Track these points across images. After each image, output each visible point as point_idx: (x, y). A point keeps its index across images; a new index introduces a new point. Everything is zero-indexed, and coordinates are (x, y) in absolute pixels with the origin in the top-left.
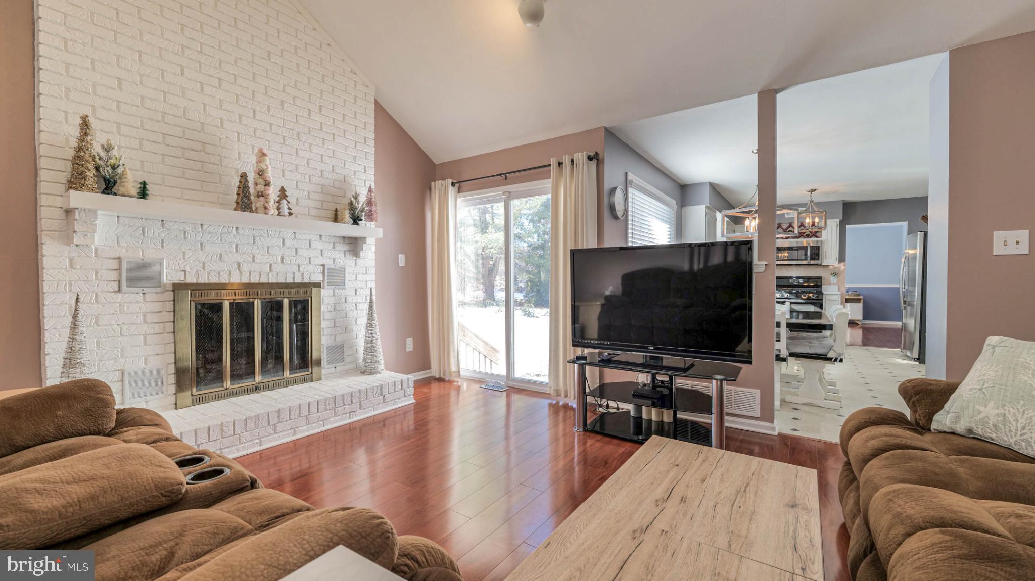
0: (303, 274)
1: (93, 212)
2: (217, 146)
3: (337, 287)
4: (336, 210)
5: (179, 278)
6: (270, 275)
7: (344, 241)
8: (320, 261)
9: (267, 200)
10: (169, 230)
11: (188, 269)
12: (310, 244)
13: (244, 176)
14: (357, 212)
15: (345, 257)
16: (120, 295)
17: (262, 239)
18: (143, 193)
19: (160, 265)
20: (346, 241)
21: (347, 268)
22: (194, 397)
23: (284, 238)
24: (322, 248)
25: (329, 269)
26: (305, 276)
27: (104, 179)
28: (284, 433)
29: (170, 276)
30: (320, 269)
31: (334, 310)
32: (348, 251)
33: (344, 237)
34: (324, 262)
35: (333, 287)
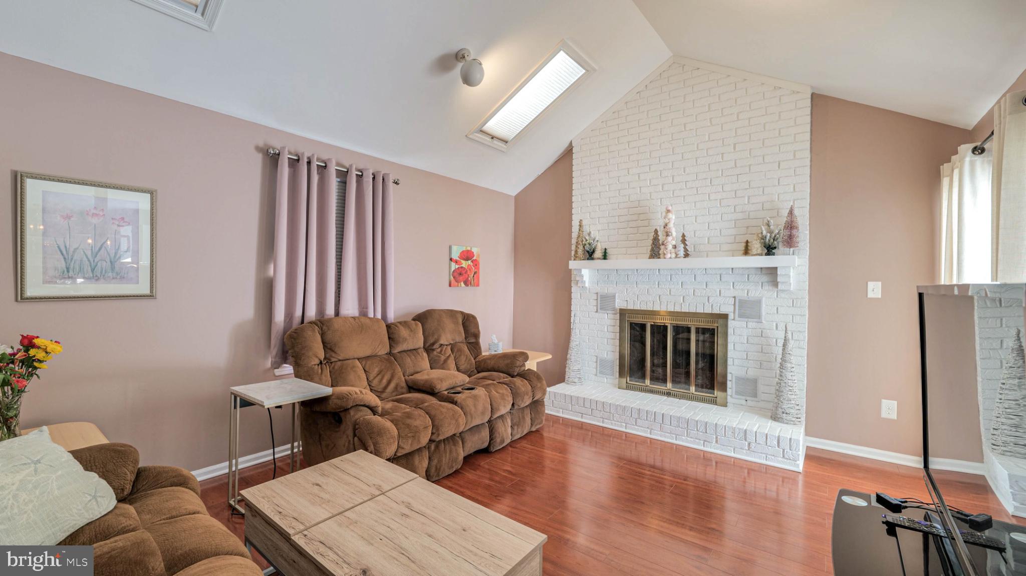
0: (712, 305)
1: (580, 270)
2: (647, 213)
3: (749, 320)
4: (747, 242)
5: (624, 306)
6: (683, 306)
7: (761, 272)
8: (732, 293)
9: (666, 247)
10: (619, 275)
11: (628, 299)
12: (721, 277)
13: (656, 231)
14: (767, 240)
15: (762, 288)
16: (597, 314)
17: (677, 276)
18: (605, 256)
19: (614, 297)
20: (764, 272)
21: (764, 299)
22: (628, 384)
23: (695, 273)
24: (734, 281)
25: (740, 301)
26: (714, 307)
27: (588, 252)
28: (642, 429)
29: (620, 304)
30: (732, 301)
31: (747, 343)
32: (767, 282)
33: (761, 268)
34: (736, 294)
35: (746, 319)
